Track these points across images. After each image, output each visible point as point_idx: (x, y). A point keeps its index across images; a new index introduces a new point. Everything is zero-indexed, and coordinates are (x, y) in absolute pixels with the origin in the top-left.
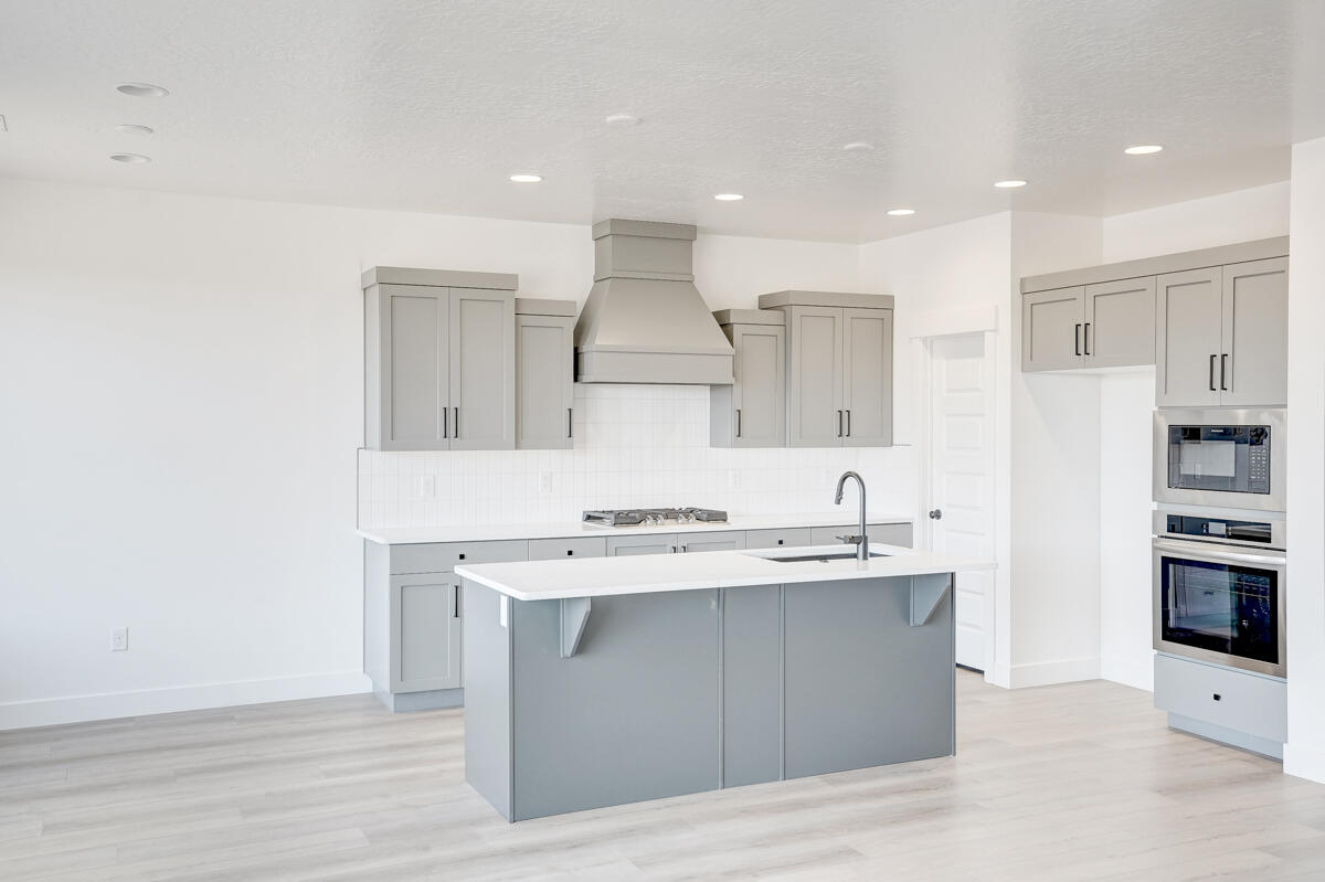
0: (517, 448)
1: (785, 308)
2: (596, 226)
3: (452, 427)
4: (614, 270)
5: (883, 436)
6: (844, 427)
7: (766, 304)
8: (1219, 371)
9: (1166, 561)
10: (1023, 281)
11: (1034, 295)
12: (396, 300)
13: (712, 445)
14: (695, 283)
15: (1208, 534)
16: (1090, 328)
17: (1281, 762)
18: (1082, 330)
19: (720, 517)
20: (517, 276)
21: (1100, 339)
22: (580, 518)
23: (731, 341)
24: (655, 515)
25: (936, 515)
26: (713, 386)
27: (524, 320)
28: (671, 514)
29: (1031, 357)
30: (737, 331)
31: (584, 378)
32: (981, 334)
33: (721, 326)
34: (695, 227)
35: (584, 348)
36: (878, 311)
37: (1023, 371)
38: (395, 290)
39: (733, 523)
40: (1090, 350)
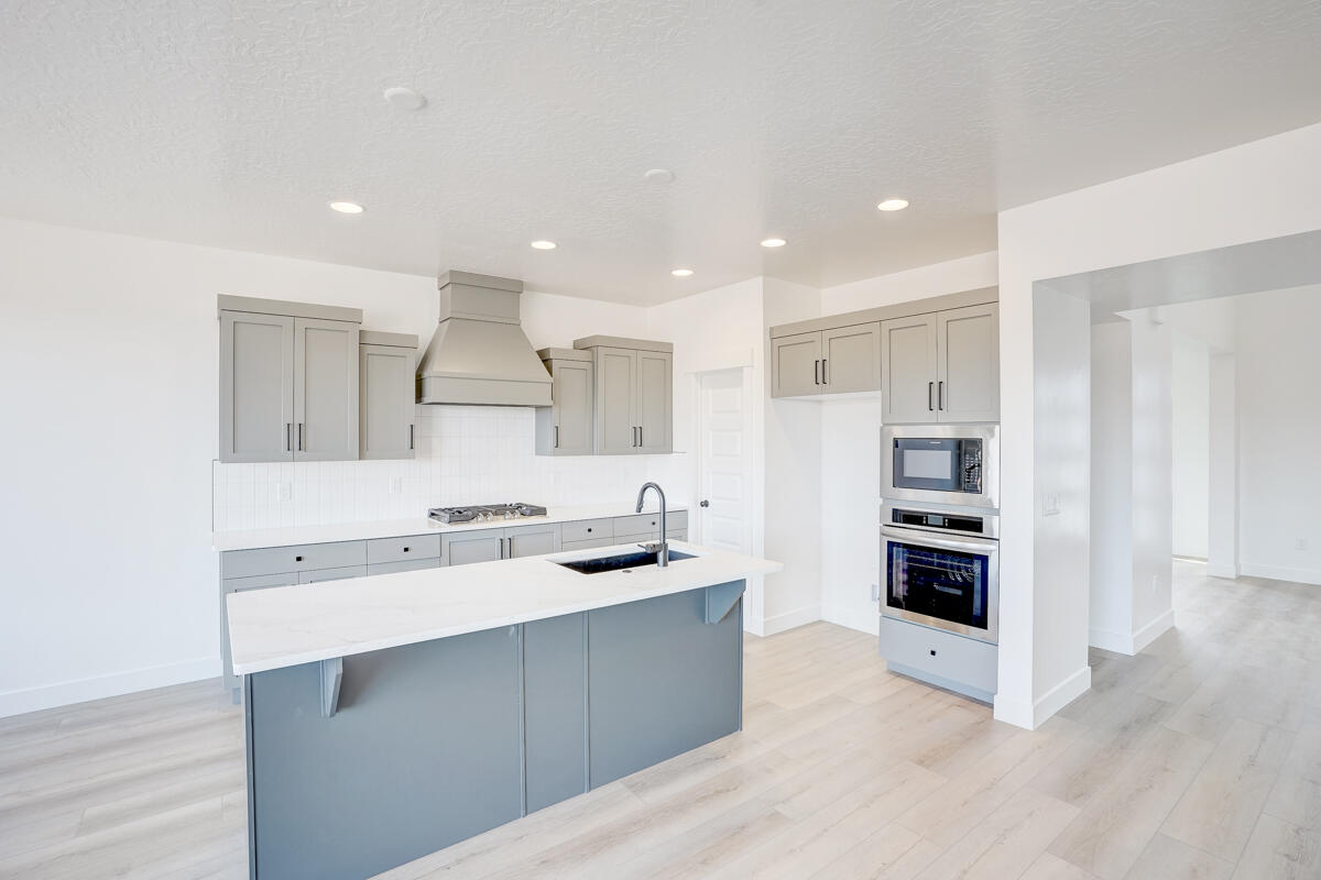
0: (360, 459)
1: (595, 349)
2: (441, 278)
3: (297, 442)
4: (452, 312)
5: (665, 447)
6: (638, 440)
7: (580, 346)
8: (937, 396)
9: (891, 545)
10: (771, 329)
11: (782, 341)
12: (237, 325)
13: (536, 454)
14: (522, 326)
15: (927, 525)
16: (827, 363)
17: (991, 706)
18: (820, 365)
19: (542, 511)
20: (361, 311)
21: (833, 371)
22: (427, 514)
23: (551, 374)
24: (485, 511)
25: (705, 504)
26: (538, 408)
27: (369, 349)
28: (500, 510)
29: (780, 387)
30: (555, 365)
31: (426, 399)
32: (741, 369)
33: (543, 361)
34: (522, 282)
35: (426, 374)
36: (660, 354)
37: (772, 397)
38: (238, 317)
39: (552, 517)
40: (827, 380)
